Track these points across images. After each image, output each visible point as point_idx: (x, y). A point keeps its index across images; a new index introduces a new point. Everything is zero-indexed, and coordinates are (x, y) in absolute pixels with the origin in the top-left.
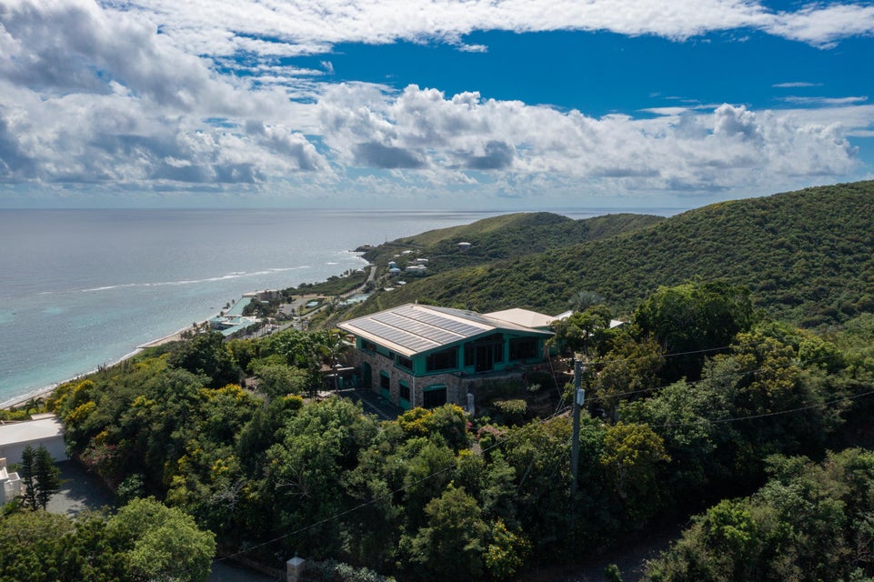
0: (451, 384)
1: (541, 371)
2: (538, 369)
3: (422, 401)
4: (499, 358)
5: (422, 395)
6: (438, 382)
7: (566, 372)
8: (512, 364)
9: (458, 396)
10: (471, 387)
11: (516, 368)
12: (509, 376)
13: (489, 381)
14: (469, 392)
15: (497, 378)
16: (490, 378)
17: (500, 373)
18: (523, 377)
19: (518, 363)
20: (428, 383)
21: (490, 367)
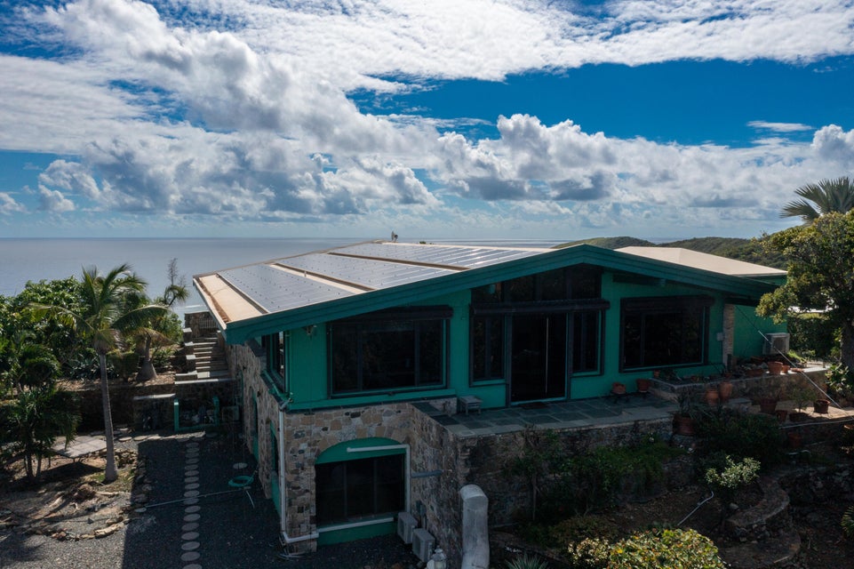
0: (418, 441)
1: (733, 404)
2: (721, 399)
3: (309, 498)
4: (589, 361)
5: (308, 479)
6: (373, 431)
7: (810, 411)
8: (629, 379)
9: (436, 490)
10: (479, 460)
11: (642, 394)
12: (626, 418)
13: (550, 437)
14: (470, 480)
15: (581, 424)
16: (555, 427)
17: (591, 406)
18: (676, 424)
19: (648, 376)
20: (334, 436)
21: (558, 387)
